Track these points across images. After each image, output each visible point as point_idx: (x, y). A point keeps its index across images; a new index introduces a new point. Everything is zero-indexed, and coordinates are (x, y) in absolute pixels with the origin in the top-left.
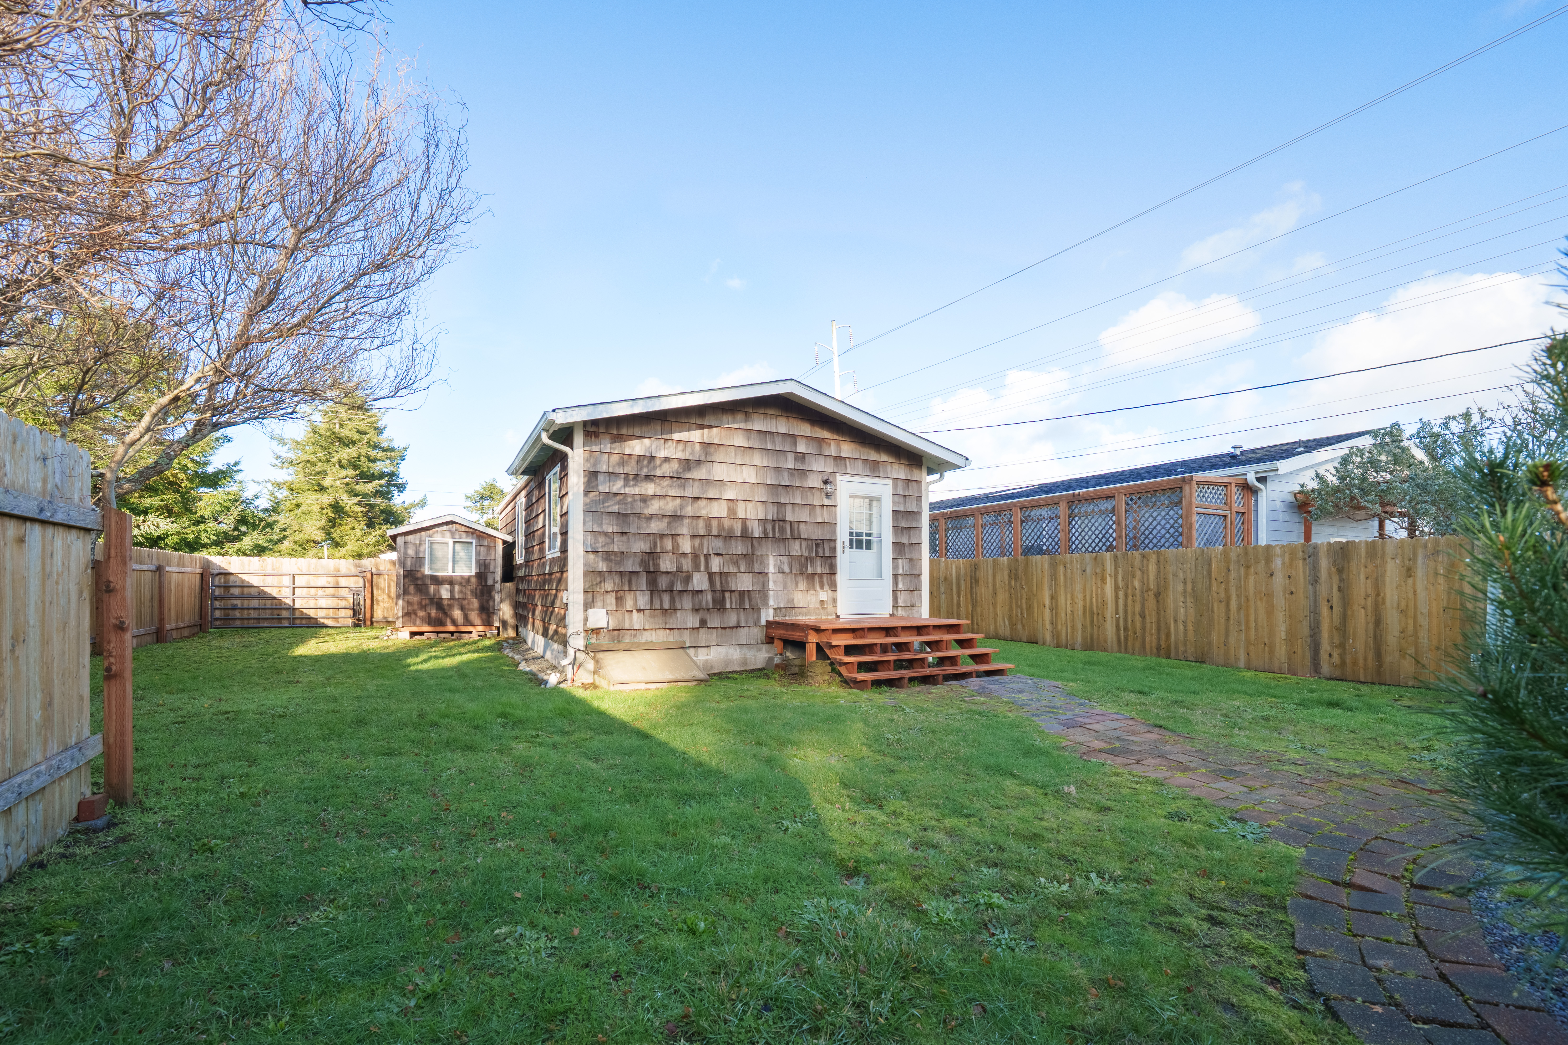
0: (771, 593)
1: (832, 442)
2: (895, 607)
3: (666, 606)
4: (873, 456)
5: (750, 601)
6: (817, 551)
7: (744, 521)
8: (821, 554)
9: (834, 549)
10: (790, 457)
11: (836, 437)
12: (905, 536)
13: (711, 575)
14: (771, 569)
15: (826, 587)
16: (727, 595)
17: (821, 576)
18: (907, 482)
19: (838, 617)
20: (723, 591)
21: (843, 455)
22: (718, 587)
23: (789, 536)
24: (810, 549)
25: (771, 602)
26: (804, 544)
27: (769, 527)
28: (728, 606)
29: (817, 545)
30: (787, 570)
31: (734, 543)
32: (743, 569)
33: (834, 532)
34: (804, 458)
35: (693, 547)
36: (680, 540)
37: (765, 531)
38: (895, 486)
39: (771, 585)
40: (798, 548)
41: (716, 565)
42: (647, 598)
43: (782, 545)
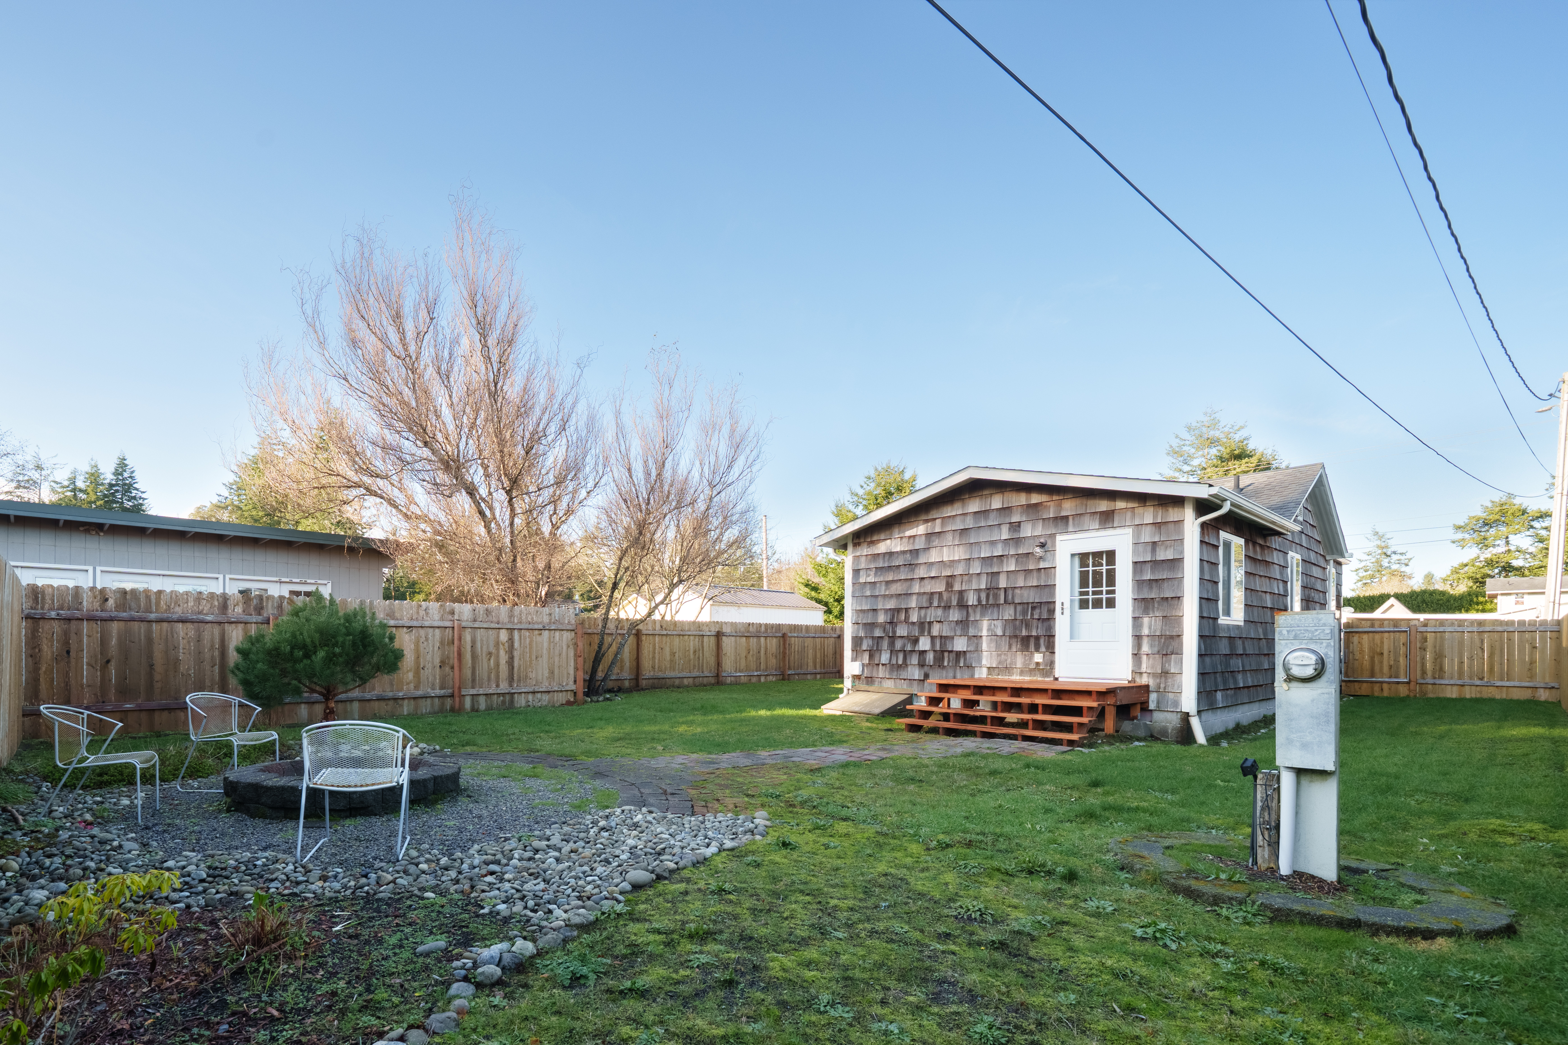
0: (985, 654)
1: (1052, 504)
2: (1137, 672)
3: (900, 662)
4: (1103, 505)
5: (965, 660)
6: (1032, 614)
7: (961, 593)
8: (1036, 617)
9: (1052, 611)
10: (1005, 529)
11: (1055, 498)
12: (1155, 590)
13: (933, 638)
14: (984, 633)
15: (1043, 649)
16: (946, 654)
17: (1037, 638)
18: (1157, 525)
19: (1056, 679)
20: (943, 652)
21: (1064, 514)
22: (938, 648)
23: (1002, 601)
24: (1024, 613)
25: (984, 662)
26: (1019, 608)
27: (983, 596)
28: (946, 664)
29: (1033, 608)
30: (999, 632)
31: (951, 611)
32: (958, 633)
33: (1053, 594)
34: (1019, 526)
35: (919, 616)
36: (911, 612)
37: (979, 600)
38: (1137, 535)
39: (984, 646)
40: (1012, 612)
41: (936, 630)
42: (888, 655)
43: (996, 610)
